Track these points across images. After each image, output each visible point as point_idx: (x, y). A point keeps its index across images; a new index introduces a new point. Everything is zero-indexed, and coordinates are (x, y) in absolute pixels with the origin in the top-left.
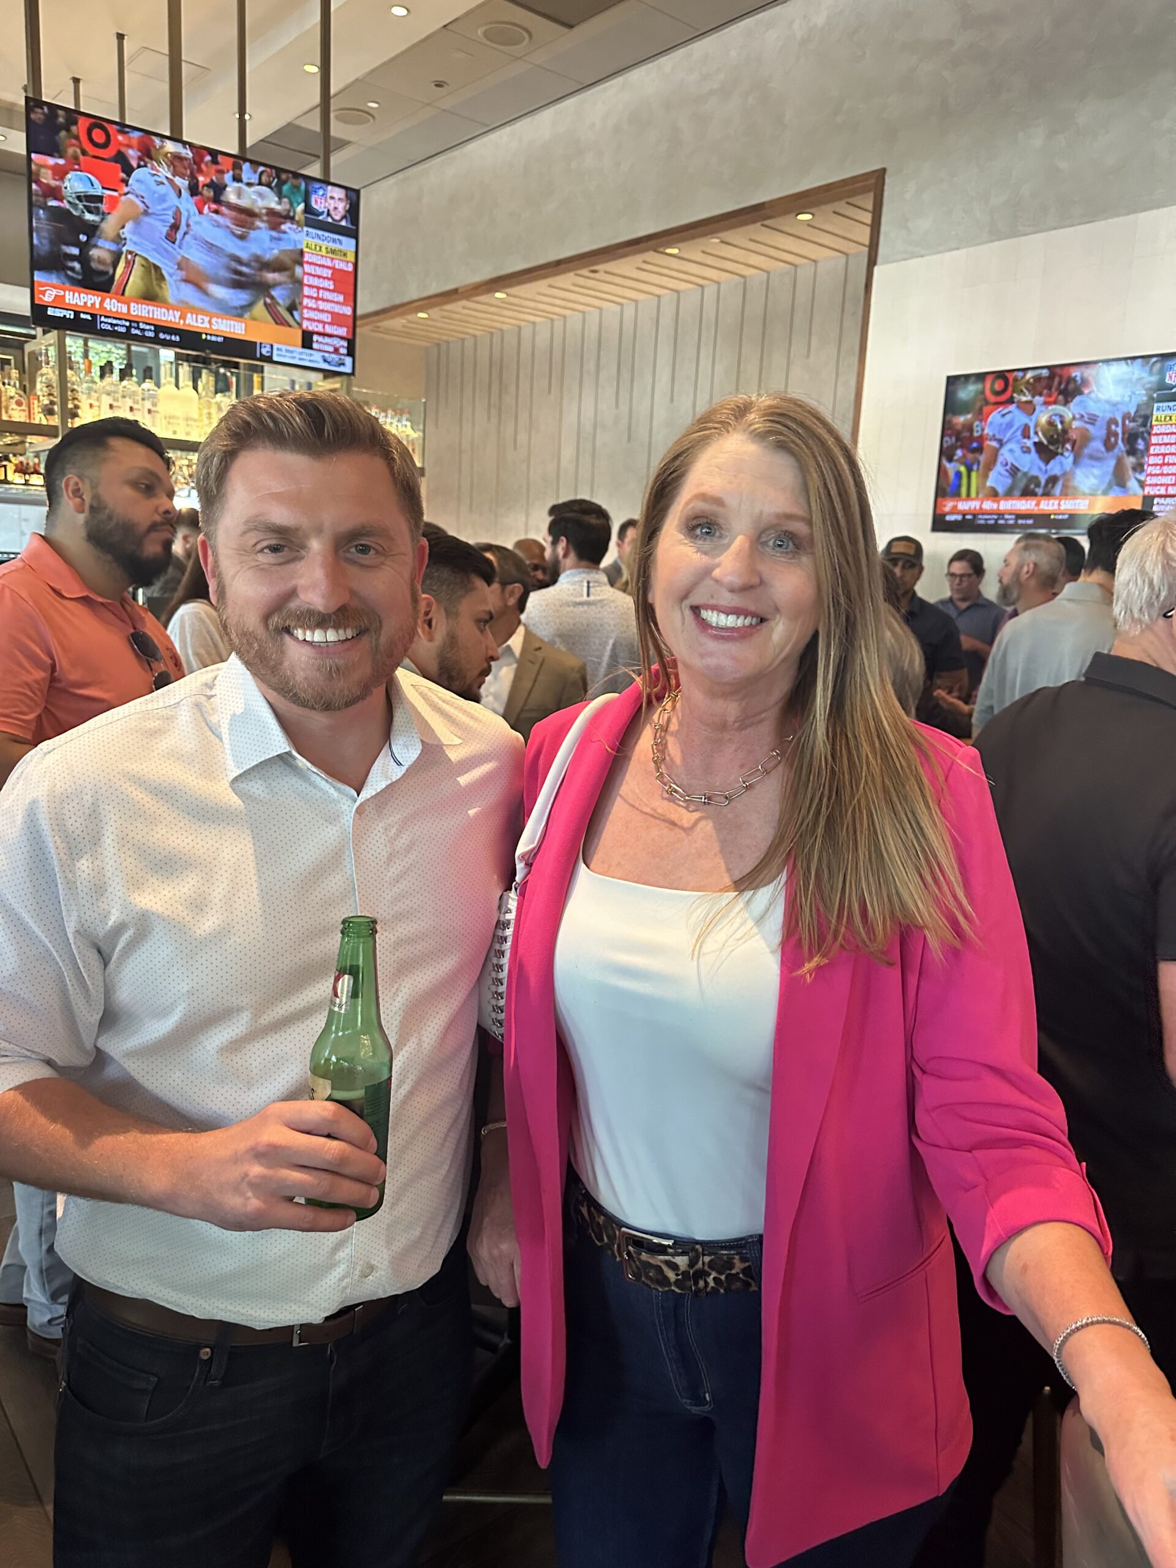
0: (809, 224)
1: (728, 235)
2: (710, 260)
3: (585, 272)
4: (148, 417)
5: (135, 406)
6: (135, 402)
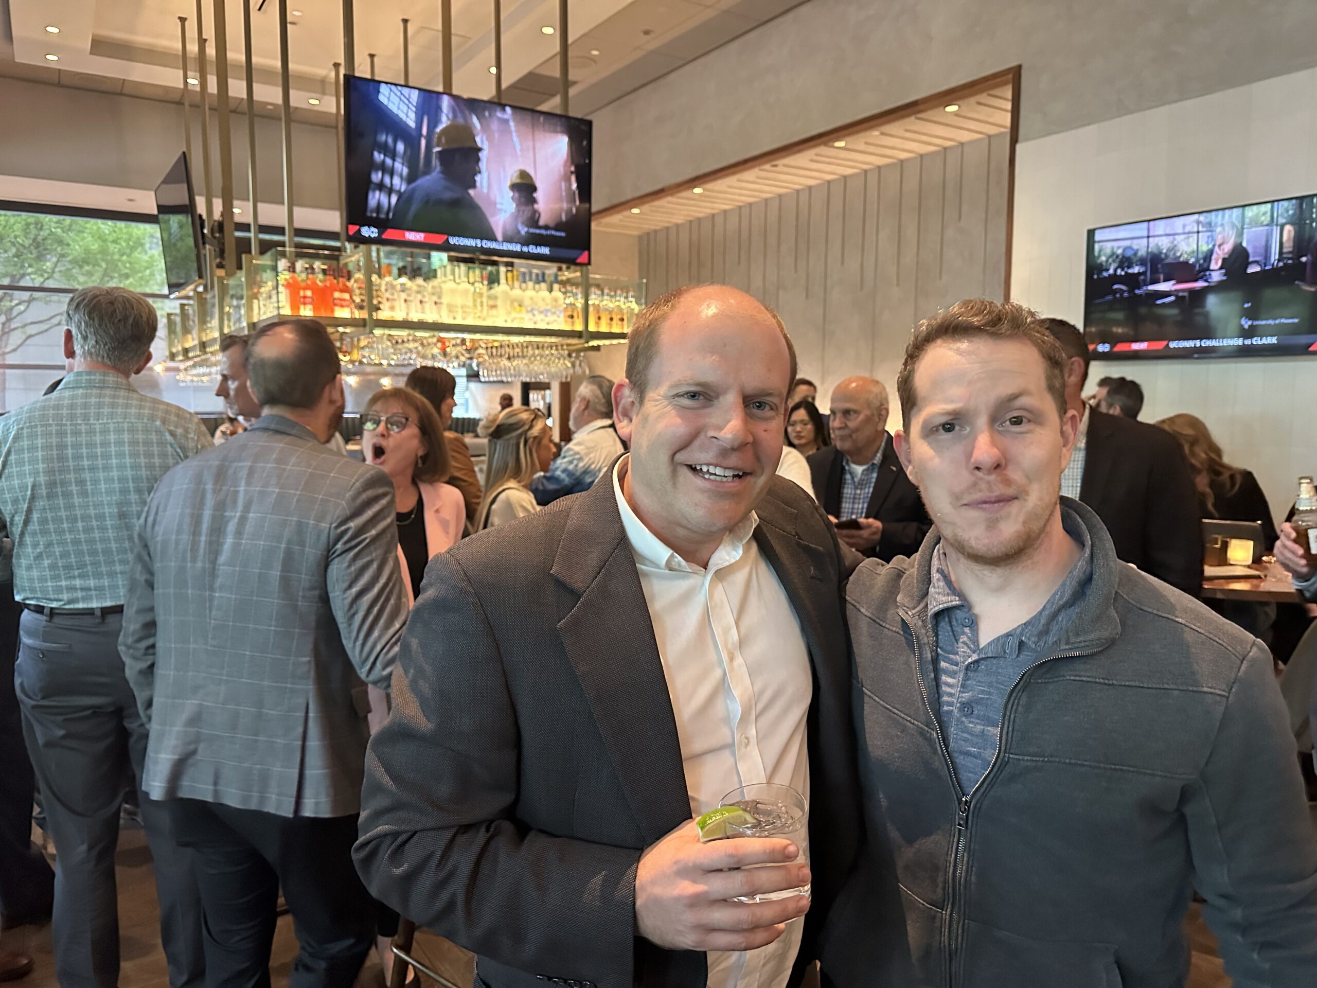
0: (956, 114)
1: (888, 128)
2: (872, 149)
3: (767, 166)
4: (434, 307)
5: (424, 300)
6: (424, 296)
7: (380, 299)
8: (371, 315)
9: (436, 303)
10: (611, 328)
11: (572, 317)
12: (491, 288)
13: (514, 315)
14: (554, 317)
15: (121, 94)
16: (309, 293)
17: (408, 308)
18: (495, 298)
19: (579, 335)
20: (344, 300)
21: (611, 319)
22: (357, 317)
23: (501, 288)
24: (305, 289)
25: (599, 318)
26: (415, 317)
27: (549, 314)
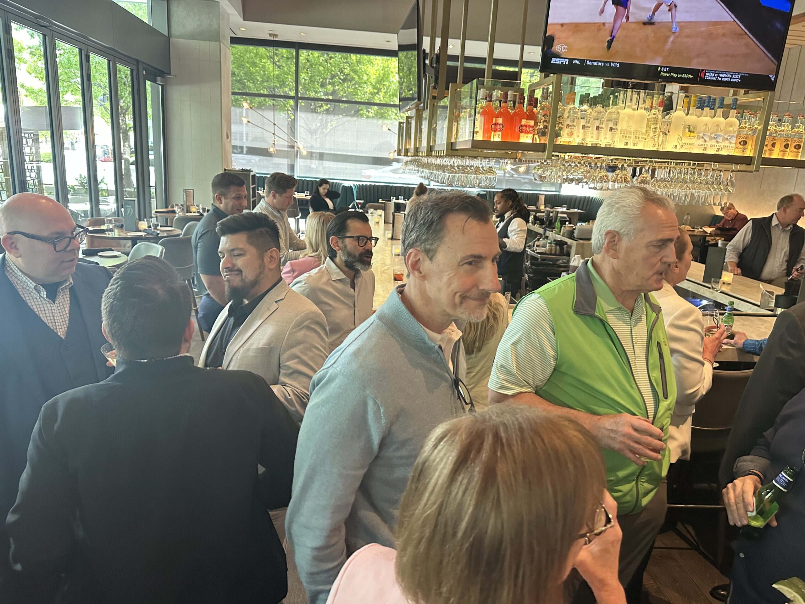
4: (609, 133)
5: (601, 126)
6: (602, 123)
7: (560, 125)
8: (551, 140)
9: (611, 129)
10: (784, 155)
11: (745, 143)
12: (667, 114)
13: (684, 141)
14: (726, 143)
16: (500, 121)
17: (585, 134)
18: (669, 124)
19: (748, 161)
20: (530, 126)
21: (786, 146)
22: (538, 142)
23: (678, 113)
24: (497, 117)
25: (773, 145)
26: (590, 141)
27: (720, 140)
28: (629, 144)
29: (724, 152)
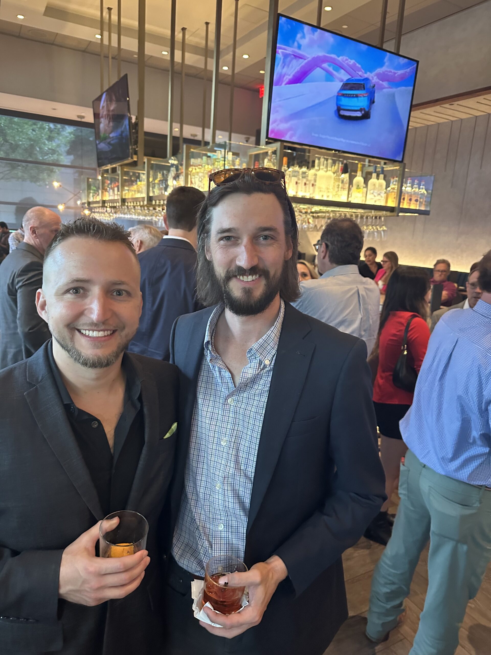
5: (307, 182)
9: (313, 185)
10: (410, 206)
14: (379, 197)
15: (53, 44)
19: (392, 209)
21: (410, 200)
25: (404, 199)
26: (300, 194)
27: (376, 195)
28: (324, 196)
29: (378, 204)
